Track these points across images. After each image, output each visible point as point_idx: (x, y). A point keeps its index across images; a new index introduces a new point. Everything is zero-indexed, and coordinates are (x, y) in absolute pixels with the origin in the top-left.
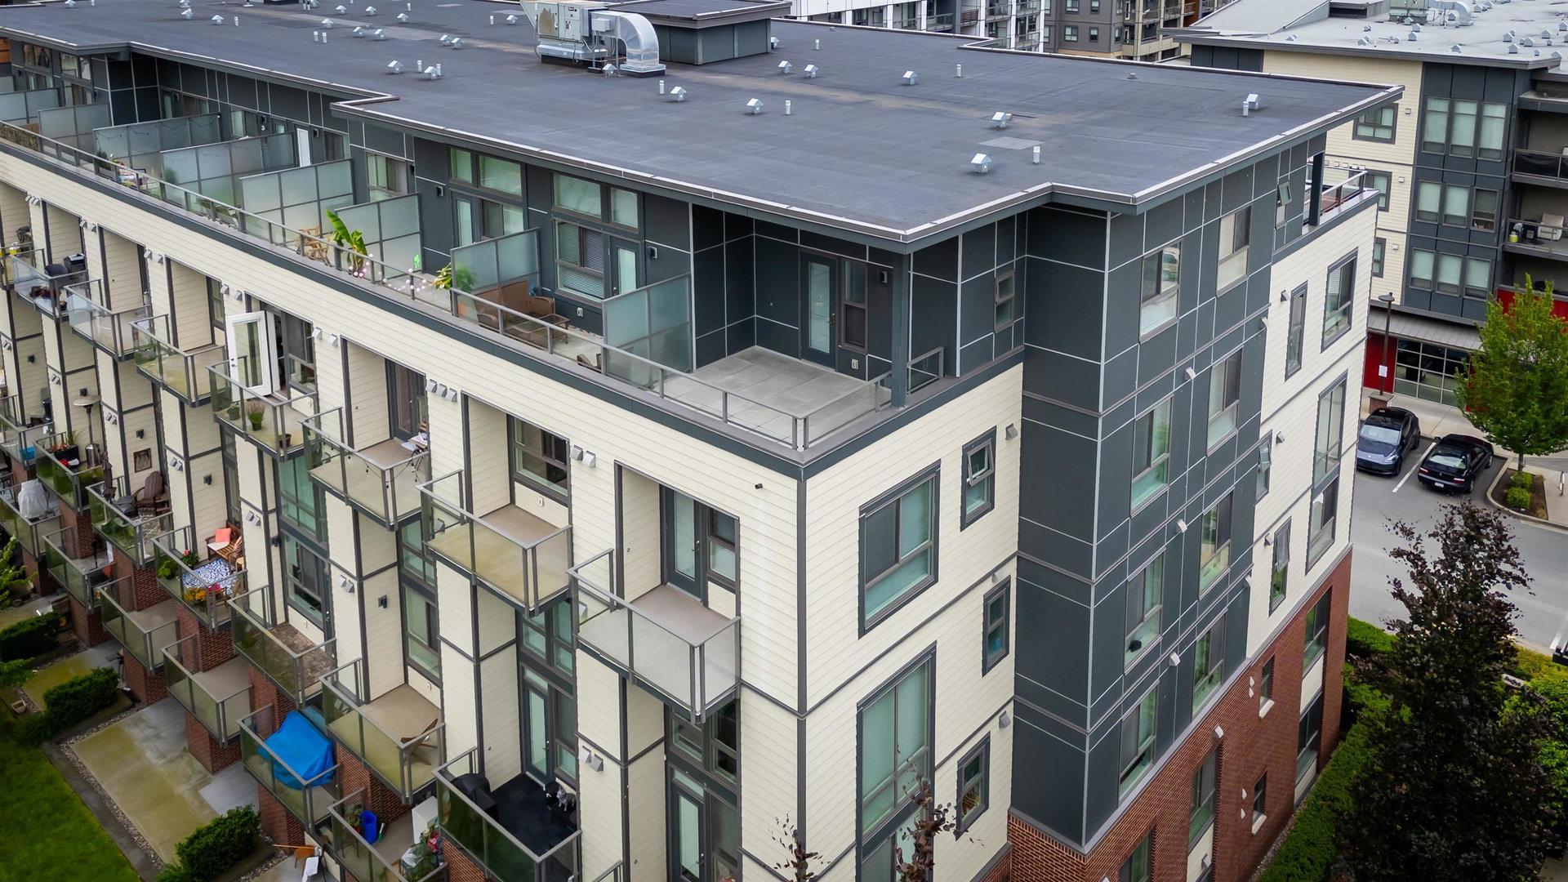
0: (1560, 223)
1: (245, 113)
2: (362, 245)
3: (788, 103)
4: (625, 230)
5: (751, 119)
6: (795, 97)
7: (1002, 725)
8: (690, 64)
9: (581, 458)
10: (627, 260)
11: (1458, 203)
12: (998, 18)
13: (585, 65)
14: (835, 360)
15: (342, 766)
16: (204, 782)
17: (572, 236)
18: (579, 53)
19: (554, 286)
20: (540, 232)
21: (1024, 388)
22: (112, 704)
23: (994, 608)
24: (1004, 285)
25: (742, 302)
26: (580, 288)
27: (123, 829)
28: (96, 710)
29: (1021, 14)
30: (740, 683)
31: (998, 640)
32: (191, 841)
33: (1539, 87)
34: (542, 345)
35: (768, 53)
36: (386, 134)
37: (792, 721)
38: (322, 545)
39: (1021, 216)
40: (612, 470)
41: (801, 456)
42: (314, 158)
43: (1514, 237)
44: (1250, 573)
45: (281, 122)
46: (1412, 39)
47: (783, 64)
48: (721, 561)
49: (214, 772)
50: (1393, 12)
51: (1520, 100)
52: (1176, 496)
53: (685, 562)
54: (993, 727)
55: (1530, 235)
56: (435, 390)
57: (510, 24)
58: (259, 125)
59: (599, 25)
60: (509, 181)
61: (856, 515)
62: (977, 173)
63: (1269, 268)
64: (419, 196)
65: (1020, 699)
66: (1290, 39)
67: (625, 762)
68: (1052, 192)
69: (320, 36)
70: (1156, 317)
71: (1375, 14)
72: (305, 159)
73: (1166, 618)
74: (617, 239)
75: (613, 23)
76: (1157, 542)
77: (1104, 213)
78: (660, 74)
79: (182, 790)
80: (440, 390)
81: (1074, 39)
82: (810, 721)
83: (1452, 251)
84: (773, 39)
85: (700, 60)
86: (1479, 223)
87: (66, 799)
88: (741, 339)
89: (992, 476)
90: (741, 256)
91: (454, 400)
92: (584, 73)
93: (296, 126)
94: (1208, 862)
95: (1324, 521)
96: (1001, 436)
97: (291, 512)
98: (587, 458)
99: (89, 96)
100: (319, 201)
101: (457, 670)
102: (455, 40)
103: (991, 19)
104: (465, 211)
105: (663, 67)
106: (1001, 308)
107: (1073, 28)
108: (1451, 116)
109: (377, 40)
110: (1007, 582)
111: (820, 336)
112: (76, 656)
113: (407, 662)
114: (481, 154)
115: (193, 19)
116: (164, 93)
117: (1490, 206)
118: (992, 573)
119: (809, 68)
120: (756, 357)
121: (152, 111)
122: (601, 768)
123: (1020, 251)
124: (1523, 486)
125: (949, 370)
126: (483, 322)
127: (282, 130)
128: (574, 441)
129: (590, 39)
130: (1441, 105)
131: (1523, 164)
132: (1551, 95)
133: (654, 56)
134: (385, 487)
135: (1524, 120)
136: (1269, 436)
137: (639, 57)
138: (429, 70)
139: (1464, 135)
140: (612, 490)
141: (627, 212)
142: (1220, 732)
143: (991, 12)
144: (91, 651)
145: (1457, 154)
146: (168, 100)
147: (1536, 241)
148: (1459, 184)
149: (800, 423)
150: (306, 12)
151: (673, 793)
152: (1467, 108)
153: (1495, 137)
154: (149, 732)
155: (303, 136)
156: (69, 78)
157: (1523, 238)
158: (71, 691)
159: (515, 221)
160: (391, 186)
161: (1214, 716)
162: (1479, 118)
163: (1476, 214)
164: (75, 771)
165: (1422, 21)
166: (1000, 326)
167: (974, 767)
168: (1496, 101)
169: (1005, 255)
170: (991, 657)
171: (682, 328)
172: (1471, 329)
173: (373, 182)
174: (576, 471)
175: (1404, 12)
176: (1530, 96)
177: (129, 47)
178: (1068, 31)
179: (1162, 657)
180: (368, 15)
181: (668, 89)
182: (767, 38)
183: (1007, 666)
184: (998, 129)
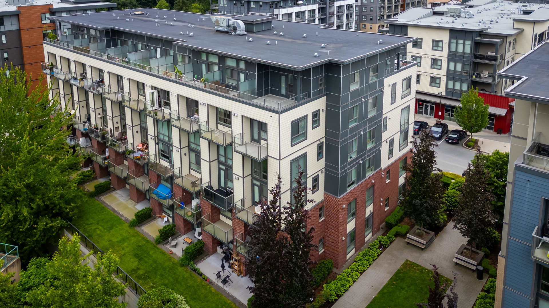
0: (487, 73)
1: (142, 44)
2: (181, 74)
3: (276, 42)
4: (241, 69)
5: (268, 46)
6: (278, 40)
7: (322, 173)
8: (252, 32)
9: (234, 115)
10: (242, 76)
11: (459, 67)
12: (340, 14)
13: (227, 32)
14: (287, 96)
15: (175, 193)
16: (135, 205)
17: (229, 71)
18: (225, 30)
19: (225, 82)
20: (222, 70)
21: (326, 101)
22: (109, 189)
23: (320, 147)
24: (321, 80)
25: (267, 85)
26: (232, 82)
27: (119, 213)
28: (106, 191)
29: (348, 12)
30: (268, 156)
31: (321, 155)
32: (138, 213)
33: (482, 36)
34: (225, 93)
35: (271, 29)
36: (183, 49)
37: (278, 161)
38: (170, 143)
39: (325, 64)
40: (241, 117)
41: (279, 110)
42: (161, 56)
43: (474, 77)
44: (381, 147)
45: (152, 46)
46: (453, 22)
47: (275, 32)
48: (263, 135)
49: (138, 203)
50: (451, 14)
51: (475, 40)
52: (360, 126)
53: (256, 137)
54: (320, 173)
55: (478, 76)
56: (201, 104)
57: (203, 21)
58: (146, 47)
59: (231, 23)
60: (214, 59)
61: (290, 123)
62: (316, 57)
63: (384, 79)
64: (193, 63)
65: (326, 168)
66: (418, 22)
67: (244, 177)
68: (330, 60)
69: (158, 25)
70: (353, 87)
71: (447, 14)
72: (159, 55)
73: (359, 152)
74: (240, 71)
75: (234, 22)
76: (355, 135)
77: (341, 65)
78: (245, 35)
79: (130, 206)
80: (202, 104)
81: (365, 19)
82: (281, 161)
83: (458, 80)
84: (272, 26)
85: (255, 31)
86: (464, 73)
87: (103, 208)
88: (267, 93)
89: (319, 119)
90: (266, 75)
91: (205, 106)
92: (227, 35)
93: (156, 47)
94: (372, 211)
95: (404, 141)
96: (321, 111)
97: (161, 137)
98: (236, 115)
99: (99, 40)
100: (166, 65)
101: (205, 166)
102: (193, 26)
103: (338, 14)
104: (204, 66)
105: (246, 33)
106: (321, 85)
107: (365, 16)
108: (457, 44)
109: (172, 26)
110: (323, 142)
111: (283, 92)
112: (97, 180)
113: (190, 168)
114: (208, 53)
115: (120, 20)
116: (118, 39)
117: (467, 68)
118: (319, 140)
119: (281, 33)
120: (270, 96)
121: (115, 45)
122: (238, 179)
123: (325, 73)
124: (472, 142)
125: (309, 97)
126: (211, 88)
127: (152, 48)
128: (233, 112)
129: (228, 26)
130: (454, 41)
131: (476, 57)
132: (484, 38)
133: (244, 30)
134: (190, 125)
135: (477, 45)
136: (386, 117)
137: (240, 31)
138: (191, 34)
139: (460, 49)
140: (241, 121)
141: (242, 66)
142: (373, 181)
143: (338, 12)
144: (100, 179)
145: (459, 54)
146: (119, 41)
147: (480, 77)
148: (459, 62)
149: (279, 104)
150: (147, 17)
151: (253, 185)
152: (461, 42)
153: (468, 50)
154: (120, 195)
155: (158, 50)
156: (92, 35)
157: (476, 77)
158: (101, 185)
159: (216, 68)
160: (184, 61)
161: (372, 177)
162: (464, 44)
163: (464, 70)
164: (103, 203)
165: (459, 16)
166: (320, 88)
167: (316, 180)
168: (468, 40)
169: (321, 73)
170: (319, 158)
171: (255, 89)
172: (459, 101)
173: (179, 60)
174: (233, 118)
175: (454, 14)
176: (478, 38)
177: (111, 28)
178: (364, 17)
179: (357, 161)
180: (165, 18)
181: (248, 39)
182: (271, 25)
183: (323, 160)
184: (323, 48)
